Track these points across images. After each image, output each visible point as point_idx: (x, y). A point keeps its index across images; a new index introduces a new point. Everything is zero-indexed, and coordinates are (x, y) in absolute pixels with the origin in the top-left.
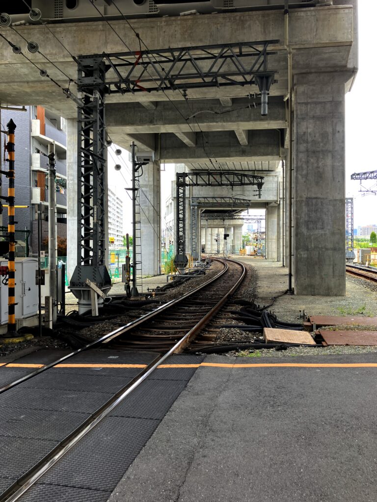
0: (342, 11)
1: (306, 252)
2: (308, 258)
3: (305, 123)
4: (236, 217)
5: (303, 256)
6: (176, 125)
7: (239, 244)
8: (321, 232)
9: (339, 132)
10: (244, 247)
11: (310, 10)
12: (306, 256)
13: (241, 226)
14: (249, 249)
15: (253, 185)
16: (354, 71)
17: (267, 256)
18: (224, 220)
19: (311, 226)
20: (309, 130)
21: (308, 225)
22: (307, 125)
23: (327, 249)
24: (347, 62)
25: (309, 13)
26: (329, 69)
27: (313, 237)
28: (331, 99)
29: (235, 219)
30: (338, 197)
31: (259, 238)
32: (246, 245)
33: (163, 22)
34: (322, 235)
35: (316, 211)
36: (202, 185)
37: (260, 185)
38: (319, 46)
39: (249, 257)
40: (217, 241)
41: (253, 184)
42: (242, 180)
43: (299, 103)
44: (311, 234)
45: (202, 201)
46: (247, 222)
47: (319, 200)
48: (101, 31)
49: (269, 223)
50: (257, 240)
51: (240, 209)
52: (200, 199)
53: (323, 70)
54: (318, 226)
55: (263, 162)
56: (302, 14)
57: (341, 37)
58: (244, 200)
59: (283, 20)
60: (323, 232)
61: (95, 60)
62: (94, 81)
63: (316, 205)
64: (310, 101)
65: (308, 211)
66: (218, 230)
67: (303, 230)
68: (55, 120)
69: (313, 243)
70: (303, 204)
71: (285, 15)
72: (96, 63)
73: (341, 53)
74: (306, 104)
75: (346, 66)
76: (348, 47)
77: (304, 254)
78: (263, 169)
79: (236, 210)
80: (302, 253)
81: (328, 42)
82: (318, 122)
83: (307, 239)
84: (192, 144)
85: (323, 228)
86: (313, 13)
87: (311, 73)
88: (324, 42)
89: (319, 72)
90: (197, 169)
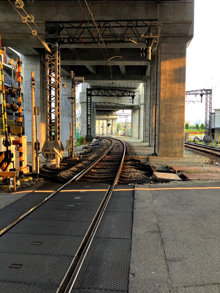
0: (187, 4)
1: (164, 134)
2: (165, 137)
3: (165, 64)
4: (114, 114)
5: (162, 136)
7: (115, 129)
8: (172, 123)
9: (183, 70)
10: (118, 131)
11: (171, 3)
12: (164, 136)
13: (116, 119)
14: (121, 132)
15: (129, 96)
16: (191, 37)
17: (132, 136)
18: (108, 115)
19: (167, 120)
20: (167, 68)
21: (165, 119)
23: (175, 132)
24: (188, 32)
26: (179, 35)
27: (168, 126)
28: (179, 51)
29: (114, 115)
30: (181, 105)
31: (126, 126)
32: (119, 130)
34: (172, 125)
35: (170, 112)
36: (101, 96)
37: (133, 97)
38: (174, 23)
39: (121, 136)
40: (102, 127)
42: (123, 93)
43: (162, 53)
44: (167, 124)
45: (98, 105)
46: (120, 117)
47: (172, 106)
49: (133, 118)
51: (116, 109)
52: (97, 103)
53: (176, 35)
54: (171, 120)
55: (132, 83)
56: (167, 4)
57: (187, 19)
58: (121, 104)
59: (156, 6)
60: (173, 123)
61: (55, 24)
62: (55, 37)
63: (170, 109)
64: (168, 52)
65: (166, 112)
66: (103, 121)
67: (163, 122)
69: (168, 129)
70: (163, 108)
71: (158, 4)
72: (56, 26)
73: (186, 27)
74: (166, 54)
75: (187, 34)
76: (189, 24)
77: (163, 135)
78: (132, 87)
79: (113, 110)
80: (162, 134)
81: (179, 20)
82: (172, 64)
83: (165, 126)
84: (94, 72)
85: (173, 121)
86: (173, 4)
87: (169, 37)
88: (178, 20)
89: (173, 37)
90: (94, 86)
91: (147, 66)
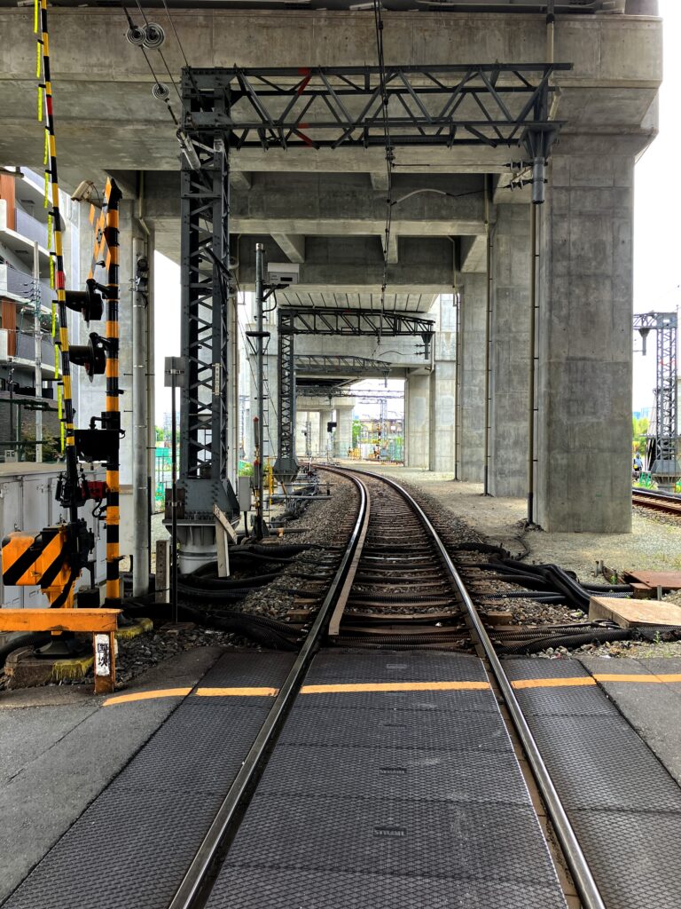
0: (645, 26)
1: (565, 455)
2: (568, 466)
3: (565, 225)
4: (345, 392)
5: (560, 462)
6: (287, 221)
7: (345, 439)
8: (592, 420)
9: (623, 242)
10: (355, 445)
11: (590, 20)
12: (564, 462)
13: (350, 408)
14: (366, 449)
15: (415, 335)
16: (649, 136)
17: (406, 462)
18: (330, 397)
19: (574, 409)
20: (573, 237)
21: (569, 407)
22: (569, 226)
23: (601, 450)
24: (642, 120)
25: (589, 25)
26: (610, 130)
27: (577, 429)
28: (610, 183)
29: (346, 396)
30: (621, 359)
31: (382, 430)
32: (361, 443)
33: (323, 20)
34: (592, 425)
35: (583, 382)
36: (325, 333)
37: (427, 336)
38: (605, 85)
39: (369, 462)
40: (306, 434)
41: (415, 333)
42: (395, 325)
43: (556, 188)
44: (575, 423)
45: (306, 363)
46: (364, 401)
47: (589, 363)
48: (202, 27)
49: (411, 404)
50: (380, 434)
51: (353, 378)
52: (302, 358)
53: (600, 130)
54: (586, 409)
55: (411, 296)
56: (578, 25)
57: (642, 73)
58: (378, 362)
59: (545, 33)
60: (595, 420)
61: (217, 79)
62: (216, 121)
63: (584, 371)
64: (574, 184)
65: (570, 381)
66: (308, 415)
67: (561, 416)
68: (32, 202)
69: (577, 440)
70: (562, 369)
71: (549, 25)
72: (220, 84)
73: (638, 102)
74: (568, 189)
75: (639, 126)
76: (646, 89)
77: (563, 459)
78: (408, 309)
79: (342, 380)
80: (559, 457)
81: (621, 78)
82: (587, 224)
83: (567, 431)
84: (300, 257)
85: (594, 413)
86: (597, 26)
87: (576, 134)
88: (615, 78)
89: (592, 134)
90: (292, 304)
91: (472, 238)
